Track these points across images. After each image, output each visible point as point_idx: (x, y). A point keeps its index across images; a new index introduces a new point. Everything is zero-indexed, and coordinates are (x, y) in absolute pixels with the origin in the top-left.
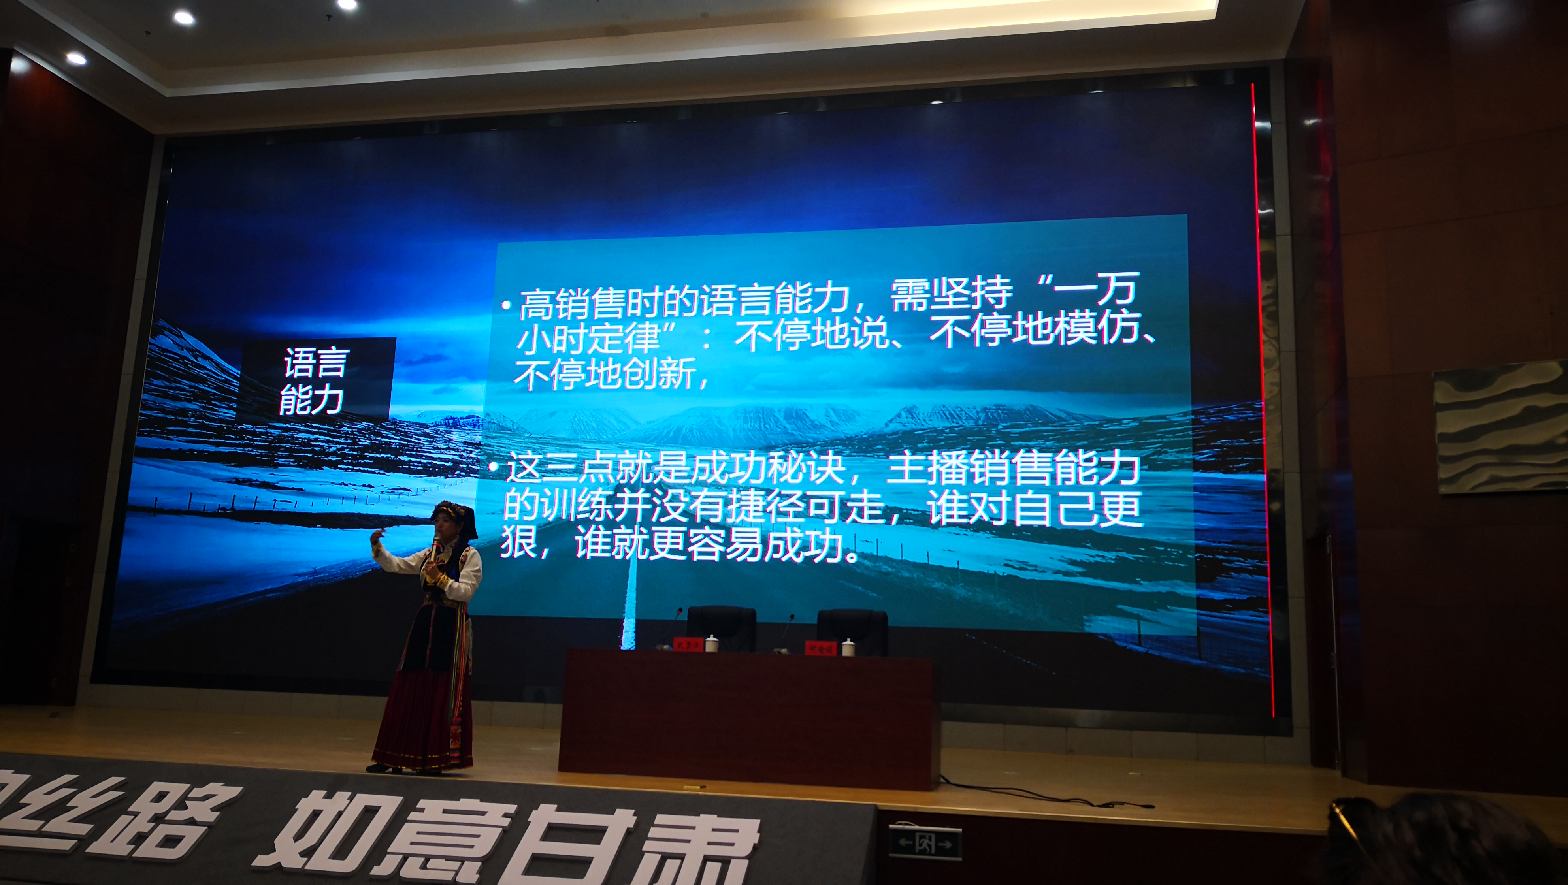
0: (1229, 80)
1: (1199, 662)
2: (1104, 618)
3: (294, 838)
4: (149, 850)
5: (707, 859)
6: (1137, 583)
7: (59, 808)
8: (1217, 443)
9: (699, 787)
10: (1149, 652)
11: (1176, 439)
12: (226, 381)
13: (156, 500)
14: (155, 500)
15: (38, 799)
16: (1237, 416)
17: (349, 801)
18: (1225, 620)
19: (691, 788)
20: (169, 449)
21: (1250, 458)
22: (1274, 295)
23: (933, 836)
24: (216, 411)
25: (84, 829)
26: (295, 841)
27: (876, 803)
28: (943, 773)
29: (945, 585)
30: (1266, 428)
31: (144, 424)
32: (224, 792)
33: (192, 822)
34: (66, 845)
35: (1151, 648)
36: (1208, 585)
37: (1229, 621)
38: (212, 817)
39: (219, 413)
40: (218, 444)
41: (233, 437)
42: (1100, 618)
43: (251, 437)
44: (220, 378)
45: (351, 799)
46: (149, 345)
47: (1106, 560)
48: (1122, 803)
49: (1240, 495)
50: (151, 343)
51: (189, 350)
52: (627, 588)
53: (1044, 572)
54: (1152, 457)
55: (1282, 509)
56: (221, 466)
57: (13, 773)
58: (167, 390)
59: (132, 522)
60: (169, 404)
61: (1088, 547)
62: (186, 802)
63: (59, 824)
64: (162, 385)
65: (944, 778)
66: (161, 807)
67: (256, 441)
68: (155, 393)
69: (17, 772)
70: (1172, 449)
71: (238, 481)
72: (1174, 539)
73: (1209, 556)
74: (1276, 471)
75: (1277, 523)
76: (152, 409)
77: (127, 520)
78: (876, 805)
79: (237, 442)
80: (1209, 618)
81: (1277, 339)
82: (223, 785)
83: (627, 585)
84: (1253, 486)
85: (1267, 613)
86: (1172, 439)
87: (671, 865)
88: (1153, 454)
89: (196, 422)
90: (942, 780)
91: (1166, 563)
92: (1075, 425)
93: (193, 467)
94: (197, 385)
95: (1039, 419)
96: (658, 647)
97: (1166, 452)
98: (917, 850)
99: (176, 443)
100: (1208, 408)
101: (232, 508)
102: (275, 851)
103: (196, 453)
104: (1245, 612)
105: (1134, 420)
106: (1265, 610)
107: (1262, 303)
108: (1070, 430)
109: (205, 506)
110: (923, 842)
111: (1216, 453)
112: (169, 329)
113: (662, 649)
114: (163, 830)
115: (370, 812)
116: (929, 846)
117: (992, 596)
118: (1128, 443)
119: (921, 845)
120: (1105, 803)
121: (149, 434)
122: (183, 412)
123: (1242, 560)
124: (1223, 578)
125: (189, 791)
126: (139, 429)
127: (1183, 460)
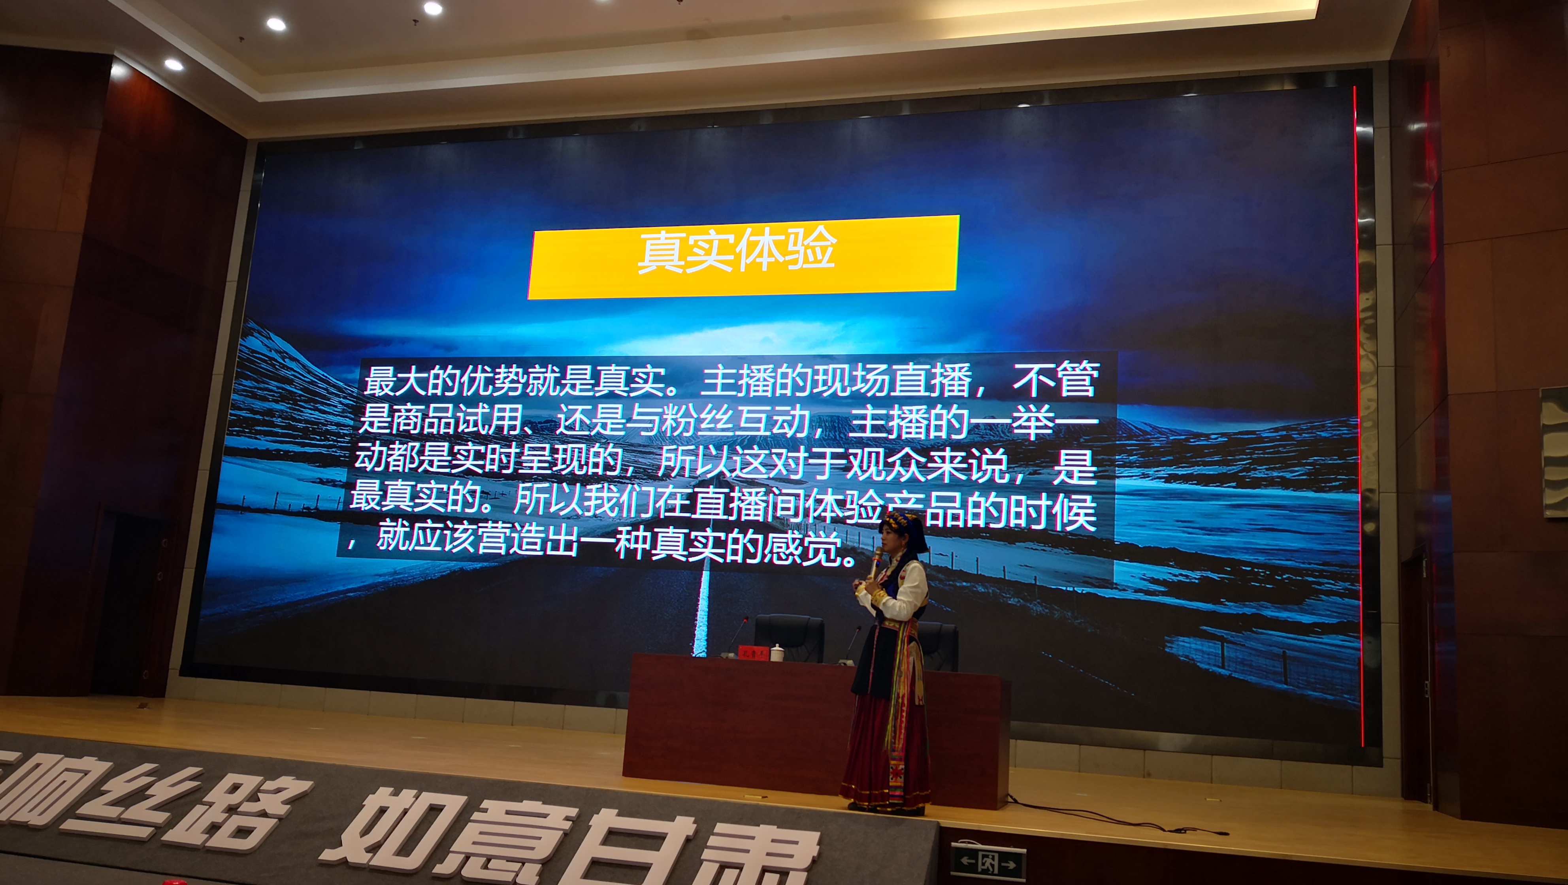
0: (1330, 82)
1: (1285, 686)
2: (1186, 639)
3: (360, 833)
4: (222, 840)
5: (765, 870)
6: (1222, 603)
7: (138, 796)
8: (1309, 461)
9: (761, 797)
10: (1233, 675)
11: (1266, 456)
12: (312, 383)
13: (244, 499)
14: (242, 498)
15: (119, 786)
16: (1332, 433)
17: (415, 799)
18: (1313, 644)
19: (751, 797)
20: (257, 448)
21: (1344, 477)
22: (1374, 308)
23: (996, 856)
24: (302, 412)
25: (161, 817)
26: (361, 837)
27: (939, 820)
28: (1010, 793)
29: (1021, 601)
30: (1362, 446)
31: (233, 424)
32: (295, 786)
33: (264, 814)
34: (143, 833)
35: (1235, 672)
36: (1296, 607)
37: (1317, 645)
38: (283, 810)
39: (305, 414)
40: (303, 445)
41: (318, 437)
42: (1182, 638)
43: (335, 438)
44: (306, 379)
45: (417, 797)
46: (239, 346)
47: (1190, 579)
48: (1195, 829)
49: (1333, 515)
50: (241, 345)
51: (276, 351)
52: (699, 596)
53: (1125, 590)
54: (1240, 474)
55: (1378, 529)
56: (306, 466)
57: (96, 760)
58: (256, 390)
59: (221, 520)
60: (257, 405)
61: (1172, 566)
62: (259, 794)
63: (139, 811)
64: (251, 385)
65: (1011, 797)
66: (235, 798)
67: (340, 442)
68: (245, 393)
69: (100, 759)
70: (1262, 466)
71: (322, 482)
72: (1261, 559)
73: (1298, 578)
74: (1371, 491)
75: (1371, 544)
76: (240, 409)
77: (217, 517)
78: (938, 822)
79: (322, 443)
80: (1296, 641)
81: (1376, 354)
82: (293, 779)
83: (700, 593)
84: (1346, 506)
85: (1358, 638)
86: (1262, 456)
87: (729, 875)
88: (1241, 471)
89: (283, 422)
90: (1010, 799)
91: (1252, 583)
92: (1161, 439)
93: (279, 467)
94: (283, 386)
95: (1123, 433)
96: (724, 655)
97: (1255, 469)
98: (980, 870)
99: (263, 443)
100: (1300, 424)
101: (316, 508)
102: (341, 845)
103: (282, 453)
104: (1334, 636)
105: (1223, 435)
106: (1355, 635)
107: (1362, 315)
108: (1156, 445)
109: (290, 505)
110: (986, 861)
111: (1308, 471)
112: (258, 330)
113: (727, 657)
114: (236, 821)
115: (435, 810)
116: (992, 866)
117: (1069, 614)
118: (1216, 458)
119: (983, 864)
120: (1177, 828)
121: (238, 434)
122: (270, 412)
123: (1333, 582)
124: (1312, 601)
125: (262, 784)
126: (229, 427)
127: (1273, 478)
